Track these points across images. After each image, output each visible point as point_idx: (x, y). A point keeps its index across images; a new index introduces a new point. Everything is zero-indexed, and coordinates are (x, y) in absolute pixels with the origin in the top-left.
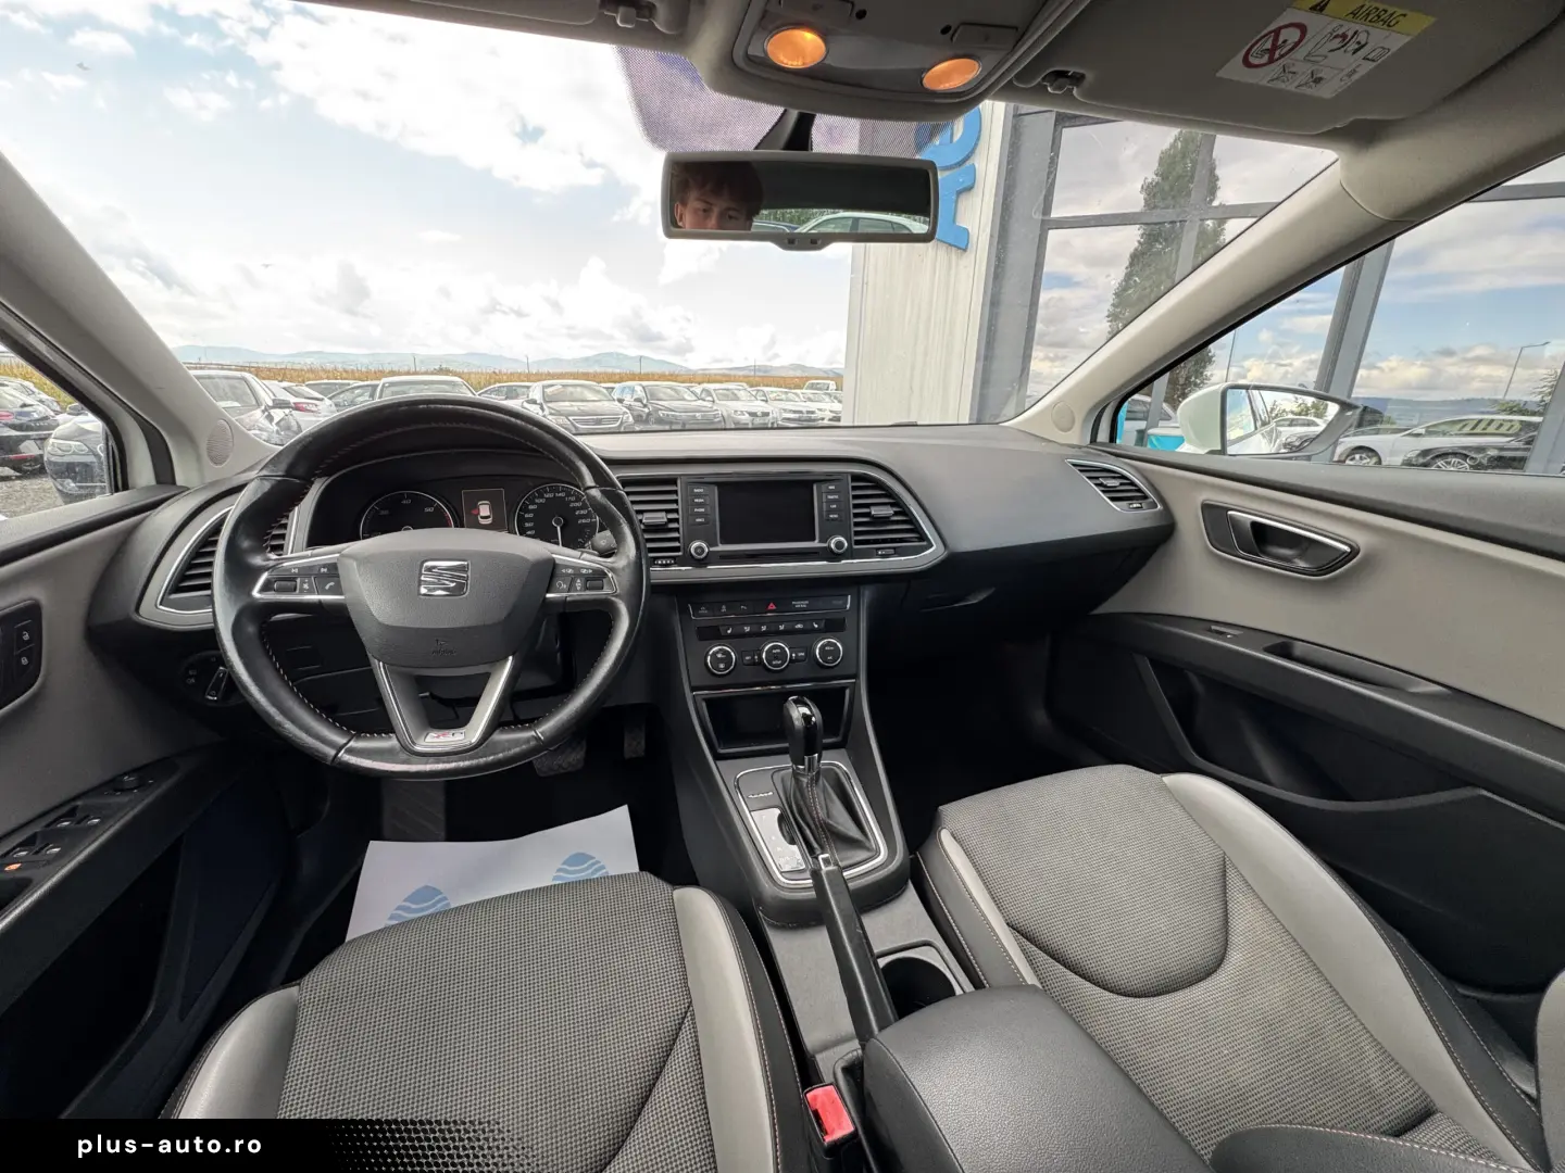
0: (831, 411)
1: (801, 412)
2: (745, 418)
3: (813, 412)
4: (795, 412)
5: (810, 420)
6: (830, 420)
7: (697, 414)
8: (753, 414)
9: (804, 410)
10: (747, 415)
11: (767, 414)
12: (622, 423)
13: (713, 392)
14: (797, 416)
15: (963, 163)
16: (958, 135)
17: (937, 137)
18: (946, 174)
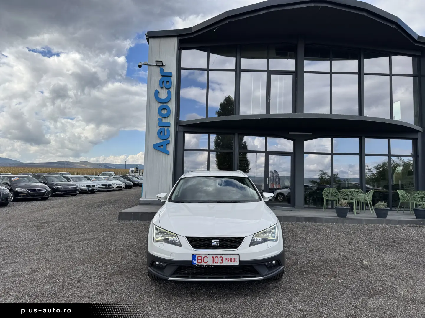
0: (117, 184)
1: (106, 185)
2: (86, 188)
3: (111, 185)
4: (103, 185)
5: (110, 188)
6: (116, 187)
7: (70, 187)
8: (87, 186)
9: (107, 184)
10: (86, 187)
11: (94, 186)
12: (46, 191)
13: (70, 178)
14: (104, 186)
15: (167, 139)
16: (166, 134)
17: (162, 134)
18: (164, 141)
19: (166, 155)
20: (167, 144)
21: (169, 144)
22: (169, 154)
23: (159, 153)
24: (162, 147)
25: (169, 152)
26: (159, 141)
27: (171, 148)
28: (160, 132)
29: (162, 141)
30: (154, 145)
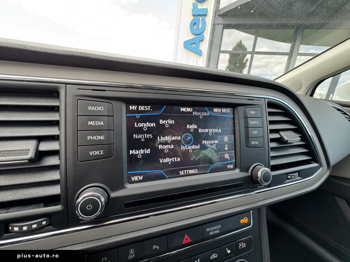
15: (200, 34)
16: (200, 27)
17: (195, 27)
18: (197, 36)
19: (198, 56)
20: (200, 41)
21: (202, 40)
22: (201, 55)
23: (190, 53)
24: (194, 46)
25: (201, 51)
26: (191, 37)
27: (204, 47)
28: (194, 24)
29: (194, 37)
30: (185, 42)
